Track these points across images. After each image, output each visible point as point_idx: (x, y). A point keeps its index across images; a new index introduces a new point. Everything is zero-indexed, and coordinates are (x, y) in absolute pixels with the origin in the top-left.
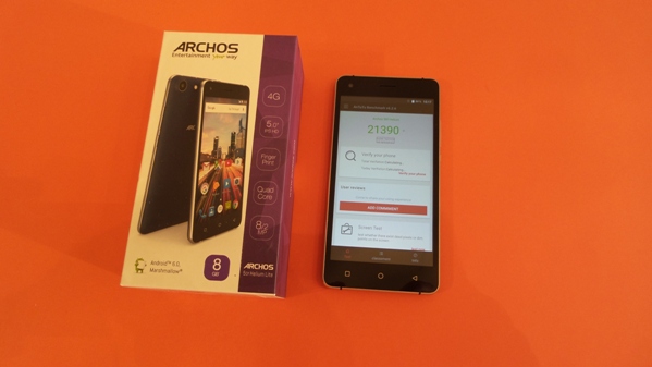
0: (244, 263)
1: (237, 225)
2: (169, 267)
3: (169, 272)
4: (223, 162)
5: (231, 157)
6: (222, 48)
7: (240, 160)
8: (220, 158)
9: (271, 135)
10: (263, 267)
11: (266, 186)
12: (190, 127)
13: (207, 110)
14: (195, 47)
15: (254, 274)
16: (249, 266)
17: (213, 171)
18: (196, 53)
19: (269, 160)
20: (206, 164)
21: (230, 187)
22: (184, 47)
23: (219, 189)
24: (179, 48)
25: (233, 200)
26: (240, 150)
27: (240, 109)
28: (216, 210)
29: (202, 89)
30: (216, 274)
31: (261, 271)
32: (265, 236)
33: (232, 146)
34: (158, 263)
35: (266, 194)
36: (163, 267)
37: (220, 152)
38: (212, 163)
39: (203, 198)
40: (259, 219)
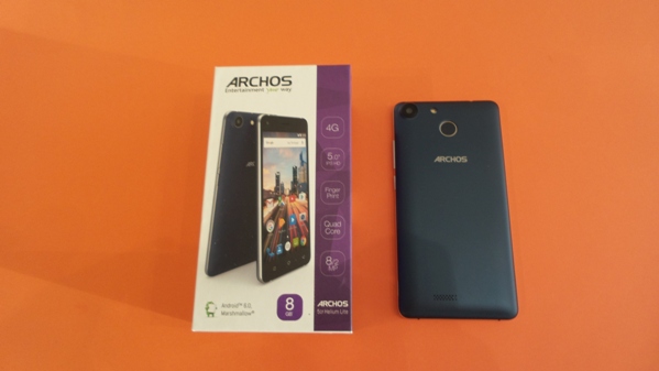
0: (317, 301)
1: (306, 261)
2: (241, 309)
3: (241, 314)
4: (287, 198)
5: (294, 192)
6: (275, 81)
7: (304, 194)
8: (283, 193)
9: (333, 167)
10: (337, 304)
11: (333, 220)
12: (250, 164)
13: (265, 146)
14: (248, 81)
15: (328, 312)
16: (322, 304)
17: (278, 208)
18: (250, 87)
19: (333, 193)
20: (270, 200)
21: (297, 223)
22: (236, 82)
23: (285, 226)
24: (231, 83)
25: (300, 236)
26: (303, 184)
27: (299, 142)
28: (283, 248)
29: (259, 124)
30: (290, 314)
31: (335, 308)
32: (337, 272)
33: (295, 181)
34: (229, 306)
35: (334, 228)
36: (235, 310)
37: (283, 188)
38: (275, 199)
39: (269, 235)
40: (329, 254)
